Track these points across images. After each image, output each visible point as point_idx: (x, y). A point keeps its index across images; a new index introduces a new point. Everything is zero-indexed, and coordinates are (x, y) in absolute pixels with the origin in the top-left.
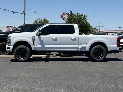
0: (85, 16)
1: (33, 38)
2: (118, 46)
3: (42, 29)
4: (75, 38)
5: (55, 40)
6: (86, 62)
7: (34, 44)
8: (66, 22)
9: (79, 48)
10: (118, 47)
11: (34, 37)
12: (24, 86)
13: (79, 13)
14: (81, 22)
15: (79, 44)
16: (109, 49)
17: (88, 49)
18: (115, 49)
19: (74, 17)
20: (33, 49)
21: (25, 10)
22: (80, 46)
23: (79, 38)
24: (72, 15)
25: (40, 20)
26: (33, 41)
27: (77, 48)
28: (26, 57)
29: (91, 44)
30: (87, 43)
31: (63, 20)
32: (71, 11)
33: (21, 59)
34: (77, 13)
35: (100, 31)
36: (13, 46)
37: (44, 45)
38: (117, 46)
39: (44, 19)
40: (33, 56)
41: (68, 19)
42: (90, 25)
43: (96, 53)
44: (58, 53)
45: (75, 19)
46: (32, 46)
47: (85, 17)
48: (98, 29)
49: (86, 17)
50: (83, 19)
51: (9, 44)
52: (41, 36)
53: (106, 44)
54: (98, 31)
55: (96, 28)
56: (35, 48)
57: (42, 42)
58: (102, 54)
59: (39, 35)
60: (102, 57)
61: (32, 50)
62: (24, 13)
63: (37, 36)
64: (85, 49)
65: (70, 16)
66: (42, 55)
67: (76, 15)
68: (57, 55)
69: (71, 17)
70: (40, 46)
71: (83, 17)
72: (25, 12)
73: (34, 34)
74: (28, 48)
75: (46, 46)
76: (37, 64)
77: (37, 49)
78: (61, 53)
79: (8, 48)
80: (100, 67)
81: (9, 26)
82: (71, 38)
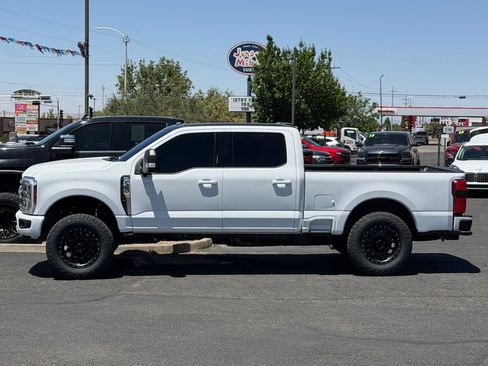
0: (323, 57)
1: (122, 183)
2: (455, 215)
3: (156, 150)
4: (289, 185)
5: (212, 191)
6: (332, 277)
7: (126, 210)
8: (249, 79)
9: (305, 224)
10: (458, 219)
11: (126, 179)
13: (302, 45)
14: (308, 80)
15: (302, 208)
16: (421, 228)
17: (338, 228)
18: (445, 226)
19: (280, 59)
20: (123, 227)
21: (87, 39)
22: (307, 214)
23: (303, 182)
24: (273, 53)
25: (146, 66)
26: (122, 195)
27: (294, 222)
28: (94, 261)
29: (351, 208)
30: (334, 204)
31: (236, 72)
32: (270, 39)
33: (76, 267)
35: (384, 109)
36: (43, 218)
37: (167, 211)
38: (451, 214)
39: (163, 59)
40: (122, 248)
41: (256, 69)
42: (344, 94)
43: (371, 241)
45: (284, 69)
46: (120, 216)
47: (326, 61)
48: (375, 104)
49: (330, 60)
50: (318, 69)
51: (30, 206)
52: (155, 177)
53: (410, 207)
56: (131, 222)
57: (157, 201)
58: (393, 245)
59: (146, 175)
60: (396, 256)
61: (118, 230)
63: (139, 177)
64: (328, 228)
65: (266, 57)
66: (159, 245)
67: (289, 52)
69: (270, 63)
70: (151, 215)
71: (316, 59)
72: (87, 45)
73: (127, 167)
74: (104, 224)
75: (172, 214)
76: (139, 289)
77: (138, 228)
79: (26, 224)
82: (275, 181)
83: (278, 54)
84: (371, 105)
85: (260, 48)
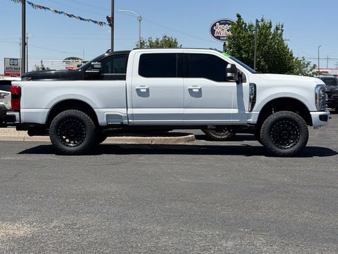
0: (277, 29)
8: (225, 45)
12: (108, 219)
13: (262, 21)
14: (266, 45)
19: (246, 30)
21: (113, 14)
24: (241, 26)
25: (153, 41)
31: (216, 40)
32: (239, 16)
34: (257, 21)
35: (321, 70)
39: (165, 37)
41: (229, 38)
42: (291, 55)
44: (200, 132)
45: (249, 37)
47: (279, 31)
48: (315, 66)
49: (282, 31)
50: (274, 37)
54: (315, 70)
55: (308, 64)
62: (111, 21)
65: (236, 29)
66: (158, 138)
67: (253, 26)
68: (198, 137)
69: (239, 33)
71: (272, 30)
72: (113, 18)
76: (143, 160)
78: (209, 130)
80: (317, 171)
81: (69, 59)
83: (245, 27)
84: (312, 66)
85: (232, 23)
